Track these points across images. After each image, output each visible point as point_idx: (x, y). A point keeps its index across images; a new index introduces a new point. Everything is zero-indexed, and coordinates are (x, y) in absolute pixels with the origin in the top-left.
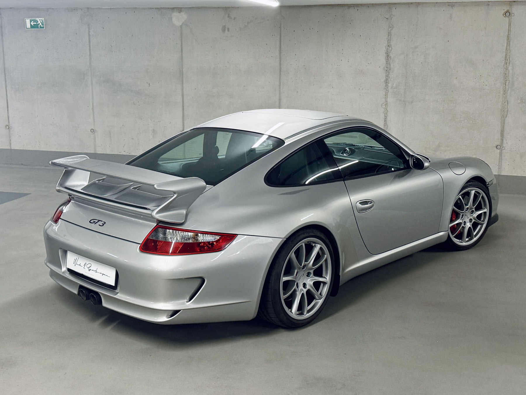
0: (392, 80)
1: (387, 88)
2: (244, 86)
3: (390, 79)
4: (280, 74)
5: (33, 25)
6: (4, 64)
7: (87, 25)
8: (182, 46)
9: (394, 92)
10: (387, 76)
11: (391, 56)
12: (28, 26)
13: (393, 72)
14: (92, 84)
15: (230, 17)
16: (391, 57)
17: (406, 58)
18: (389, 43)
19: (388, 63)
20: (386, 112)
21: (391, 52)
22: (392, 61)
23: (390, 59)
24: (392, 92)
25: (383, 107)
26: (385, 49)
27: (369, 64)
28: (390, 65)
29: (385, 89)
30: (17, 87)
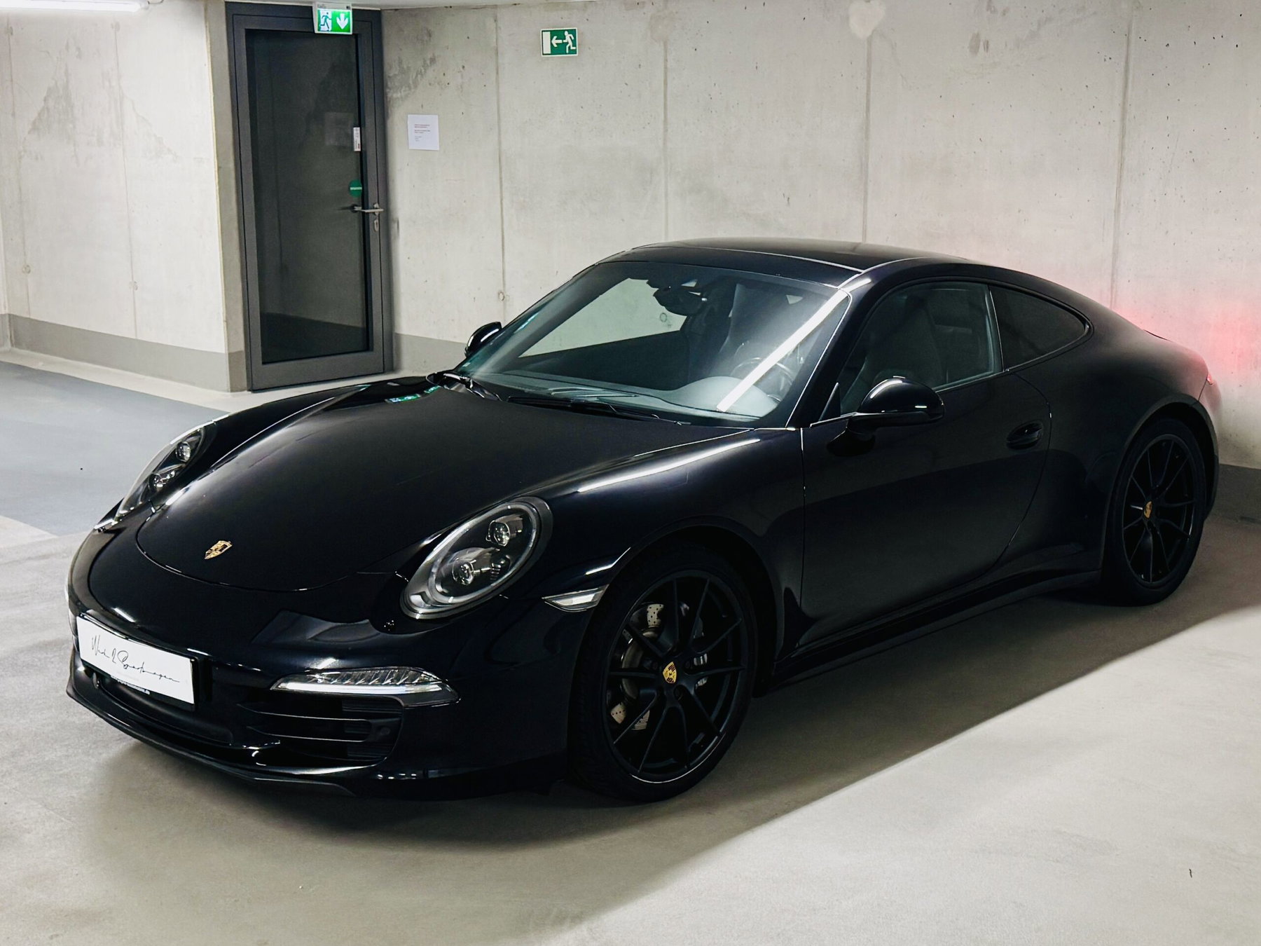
2: (1019, 211)
4: (1121, 177)
5: (556, 46)
6: (500, 143)
7: (662, 44)
8: (868, 94)
12: (547, 50)
14: (666, 195)
15: (993, 9)
30: (522, 199)
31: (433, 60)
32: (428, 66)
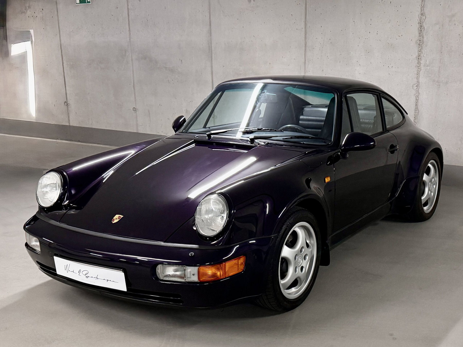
0: (424, 56)
1: (419, 66)
2: (270, 64)
3: (423, 55)
4: (305, 50)
6: (60, 40)
8: (210, 18)
9: (427, 70)
10: (420, 51)
11: (425, 26)
12: (78, 2)
13: (426, 46)
14: (132, 60)
16: (424, 28)
17: (441, 29)
18: (422, 11)
19: (421, 35)
20: (417, 94)
21: (424, 22)
22: (426, 33)
23: (423, 31)
24: (424, 70)
25: (413, 89)
26: (418, 18)
27: (399, 36)
28: (423, 37)
29: (417, 67)
31: (29, 7)
32: (27, 9)
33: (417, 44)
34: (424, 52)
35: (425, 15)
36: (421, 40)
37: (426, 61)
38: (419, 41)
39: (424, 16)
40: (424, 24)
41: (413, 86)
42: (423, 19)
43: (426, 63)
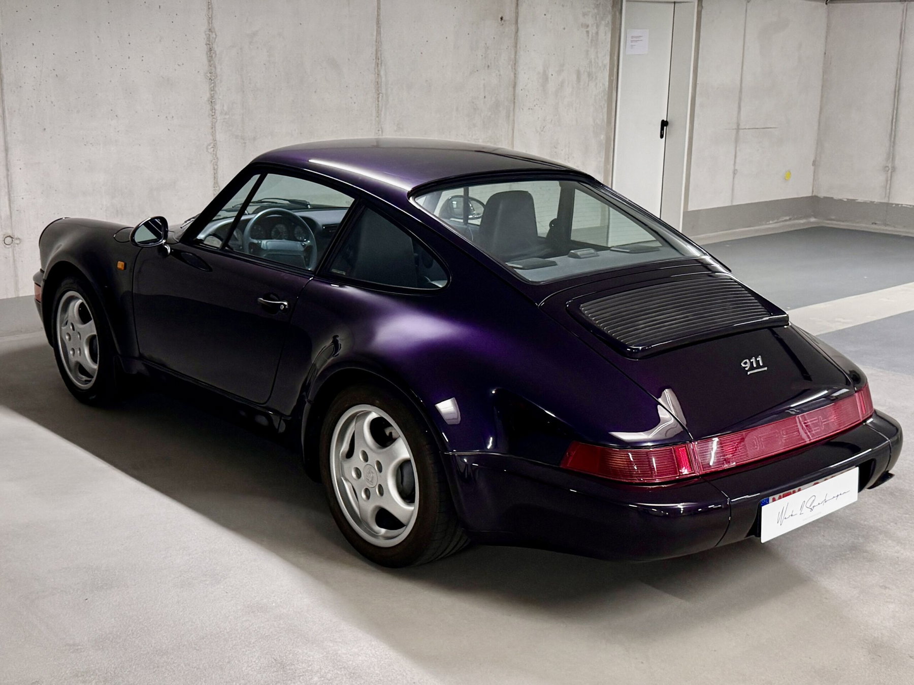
33: (206, 78)
34: (218, 91)
35: (215, 32)
36: (212, 73)
37: (223, 106)
38: (210, 73)
39: (214, 34)
40: (215, 46)
41: (207, 149)
42: (213, 38)
43: (223, 110)
